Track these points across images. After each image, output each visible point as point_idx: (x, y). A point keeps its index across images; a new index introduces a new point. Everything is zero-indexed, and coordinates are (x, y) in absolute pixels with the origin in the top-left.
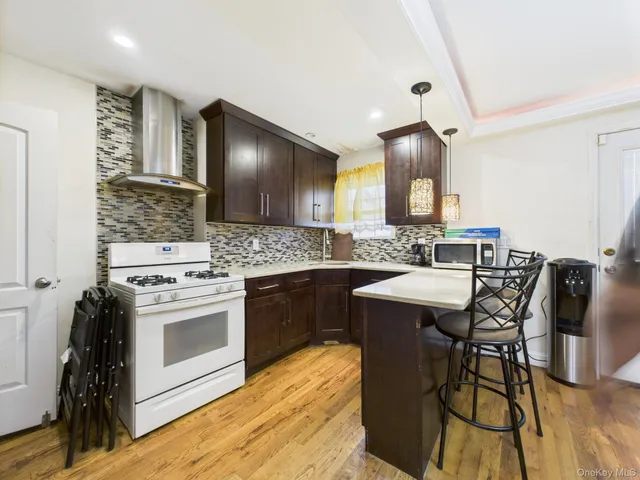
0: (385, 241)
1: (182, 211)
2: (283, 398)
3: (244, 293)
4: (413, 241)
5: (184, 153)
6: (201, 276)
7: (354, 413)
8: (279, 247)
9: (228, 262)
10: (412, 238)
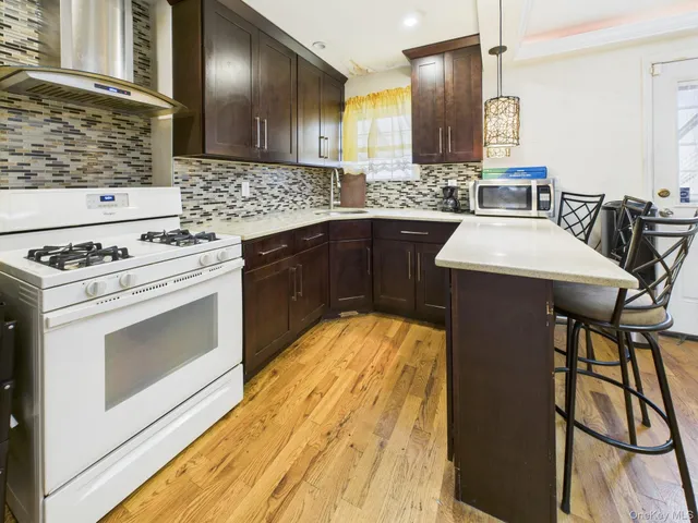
0: (407, 183)
1: (134, 139)
2: (306, 416)
3: (242, 263)
4: (442, 183)
5: (135, 51)
6: (168, 239)
7: (415, 427)
8: (275, 192)
9: (206, 214)
10: (440, 179)
